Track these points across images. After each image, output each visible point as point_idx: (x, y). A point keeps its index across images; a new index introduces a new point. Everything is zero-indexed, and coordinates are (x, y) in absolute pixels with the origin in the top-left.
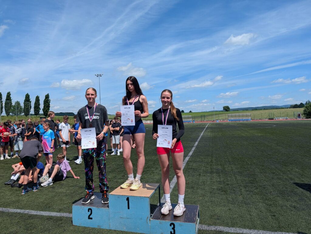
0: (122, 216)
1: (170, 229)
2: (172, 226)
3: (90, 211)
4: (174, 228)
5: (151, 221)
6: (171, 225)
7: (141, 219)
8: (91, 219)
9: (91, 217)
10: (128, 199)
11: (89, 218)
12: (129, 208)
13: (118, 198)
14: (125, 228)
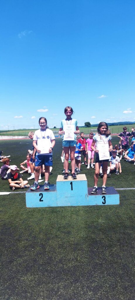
0: (66, 196)
1: (102, 200)
2: (104, 198)
3: (41, 195)
4: (105, 200)
5: (89, 197)
6: (102, 198)
7: (82, 196)
8: (42, 201)
9: (42, 200)
10: (71, 183)
11: (41, 200)
12: (72, 190)
13: (64, 183)
14: (69, 204)
